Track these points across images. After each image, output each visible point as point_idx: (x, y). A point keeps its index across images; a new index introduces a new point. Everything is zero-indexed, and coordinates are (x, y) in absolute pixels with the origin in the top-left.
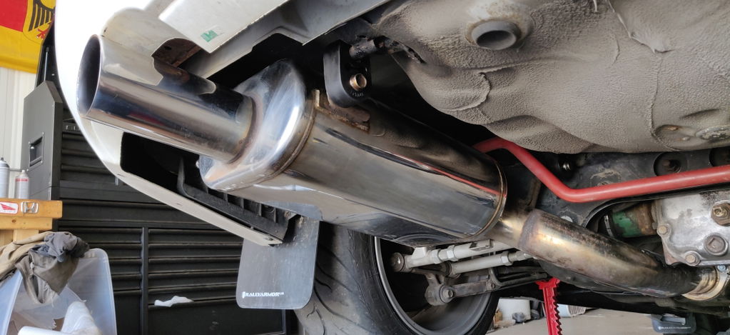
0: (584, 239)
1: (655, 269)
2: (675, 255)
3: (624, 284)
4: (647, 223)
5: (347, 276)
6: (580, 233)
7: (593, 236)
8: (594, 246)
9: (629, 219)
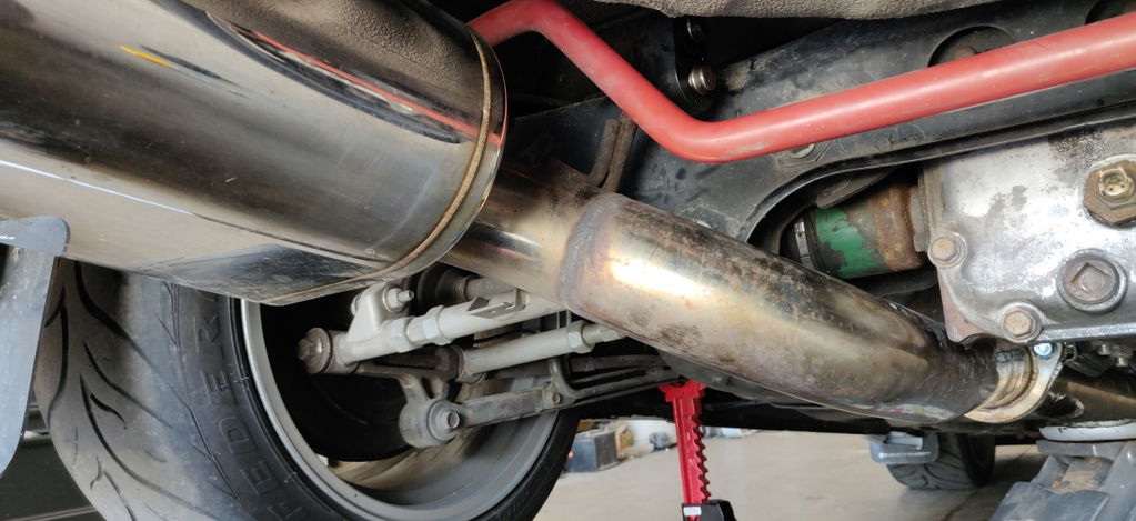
0: (736, 270)
1: (924, 353)
2: (972, 315)
3: (843, 396)
4: (899, 236)
5: (158, 388)
6: (726, 255)
7: (763, 263)
8: (763, 290)
9: (855, 230)
